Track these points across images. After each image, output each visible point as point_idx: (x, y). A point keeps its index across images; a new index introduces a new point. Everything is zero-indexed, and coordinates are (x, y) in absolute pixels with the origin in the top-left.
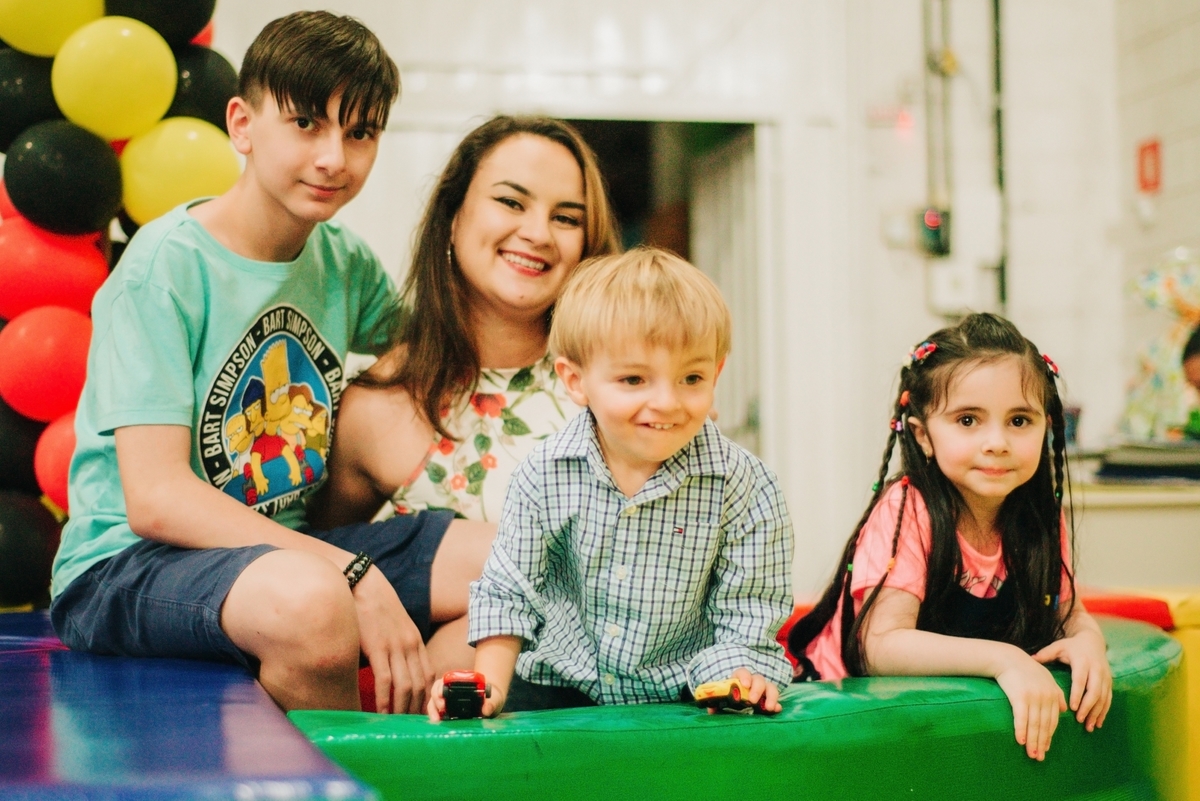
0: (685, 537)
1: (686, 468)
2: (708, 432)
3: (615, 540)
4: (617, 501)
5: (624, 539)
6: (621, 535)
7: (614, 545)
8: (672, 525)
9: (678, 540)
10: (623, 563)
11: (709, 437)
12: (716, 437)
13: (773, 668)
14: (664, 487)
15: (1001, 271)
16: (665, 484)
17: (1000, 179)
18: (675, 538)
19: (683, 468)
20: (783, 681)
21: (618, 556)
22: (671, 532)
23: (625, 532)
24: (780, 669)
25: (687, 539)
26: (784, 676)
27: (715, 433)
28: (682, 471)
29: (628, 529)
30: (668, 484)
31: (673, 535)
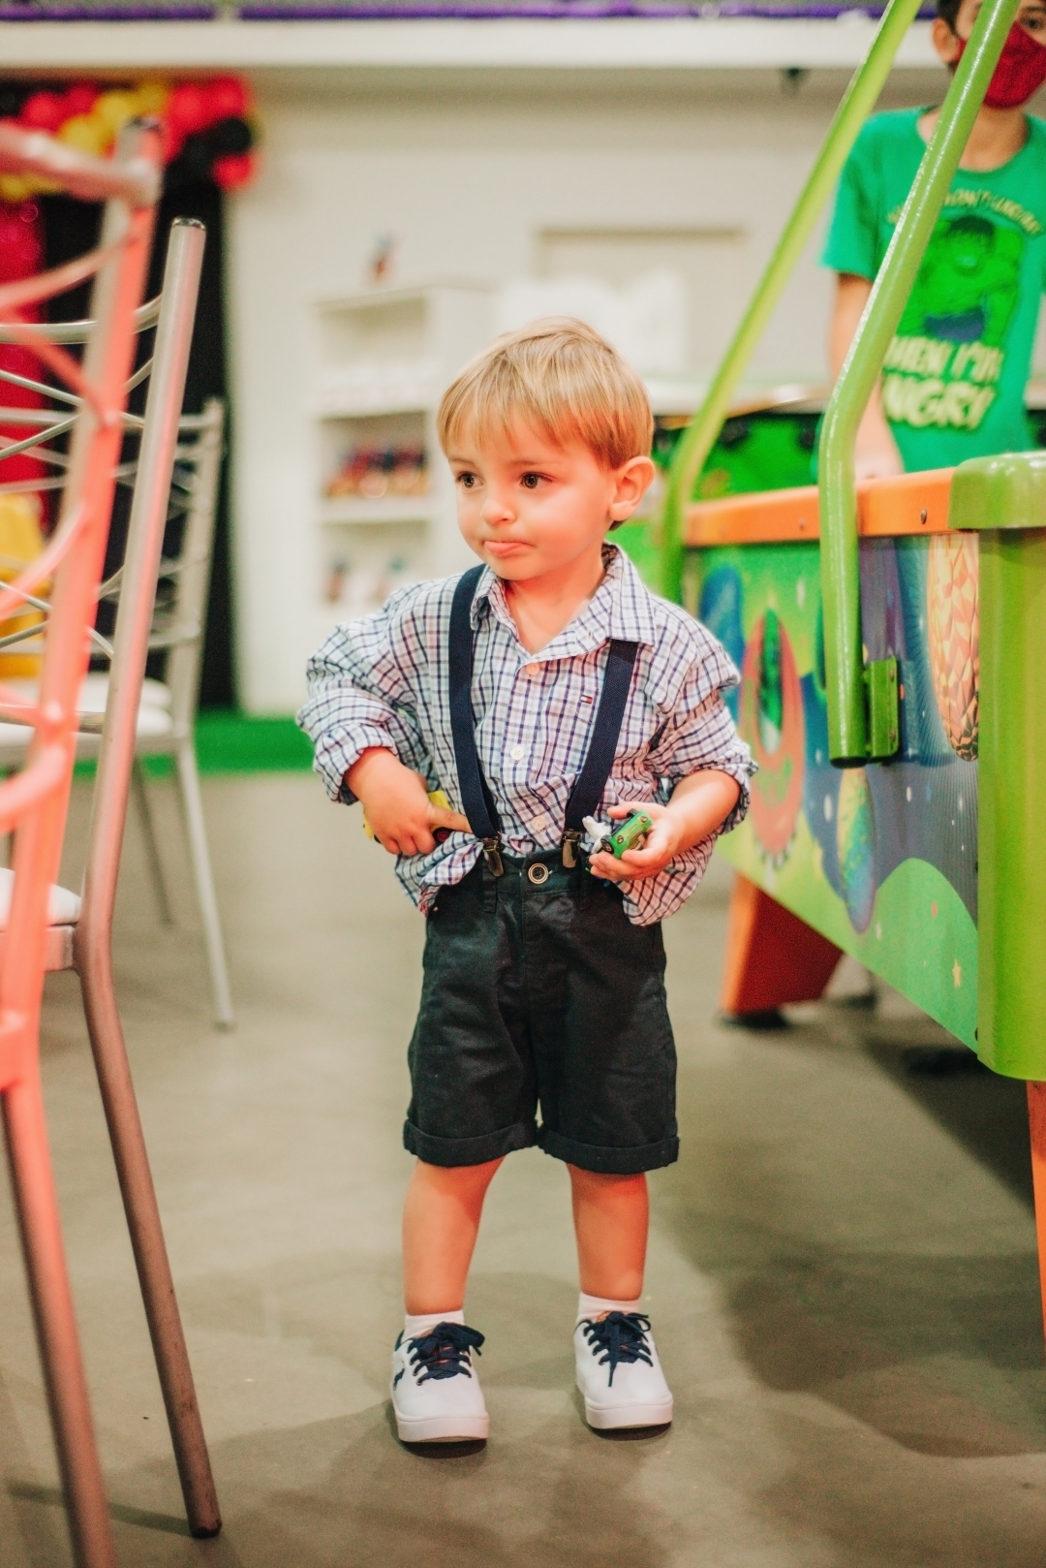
1: (607, 628)
2: (636, 594)
3: (510, 708)
4: (516, 659)
5: (521, 707)
6: (518, 702)
7: (509, 716)
8: (579, 692)
10: (519, 742)
11: (637, 600)
12: (645, 601)
14: (577, 646)
16: (579, 642)
18: (582, 709)
19: (603, 627)
21: (513, 730)
22: (577, 701)
23: (523, 699)
27: (644, 596)
28: (601, 630)
29: (527, 696)
30: (583, 642)
31: (579, 705)
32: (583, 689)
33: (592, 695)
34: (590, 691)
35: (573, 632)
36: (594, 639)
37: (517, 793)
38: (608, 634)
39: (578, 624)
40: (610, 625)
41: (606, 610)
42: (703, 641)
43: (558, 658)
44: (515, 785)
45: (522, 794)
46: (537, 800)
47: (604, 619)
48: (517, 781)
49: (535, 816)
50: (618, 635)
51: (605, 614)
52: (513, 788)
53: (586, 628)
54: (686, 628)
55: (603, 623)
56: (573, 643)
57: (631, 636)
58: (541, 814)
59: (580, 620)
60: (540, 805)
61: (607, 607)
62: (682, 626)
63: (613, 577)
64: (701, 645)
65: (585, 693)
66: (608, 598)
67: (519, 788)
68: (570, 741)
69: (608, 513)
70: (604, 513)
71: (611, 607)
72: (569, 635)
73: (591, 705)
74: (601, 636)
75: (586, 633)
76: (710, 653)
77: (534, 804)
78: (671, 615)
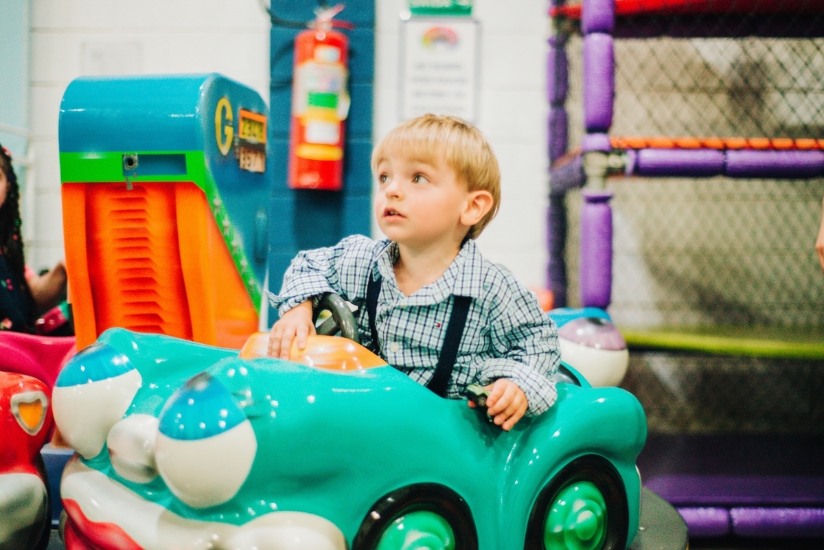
32: (435, 319)
33: (441, 323)
34: (439, 320)
35: (431, 288)
36: (442, 294)
38: (451, 292)
39: (435, 284)
40: (454, 286)
41: (453, 277)
42: (517, 289)
43: (419, 304)
47: (451, 282)
50: (457, 292)
51: (452, 279)
53: (439, 287)
54: (507, 281)
55: (450, 285)
56: (430, 296)
57: (466, 293)
59: (437, 282)
61: (454, 274)
62: (504, 281)
63: (461, 256)
64: (515, 292)
65: (437, 321)
66: (456, 269)
69: (459, 222)
70: (457, 220)
71: (457, 275)
72: (429, 290)
73: (440, 328)
74: (447, 293)
75: (438, 290)
76: (520, 297)
78: (499, 273)
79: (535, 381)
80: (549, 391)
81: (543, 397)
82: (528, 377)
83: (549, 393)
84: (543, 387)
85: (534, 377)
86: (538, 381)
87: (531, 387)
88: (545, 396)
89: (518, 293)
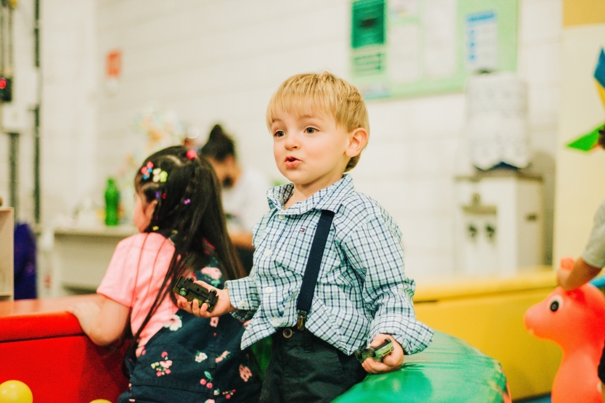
0: (305, 234)
9: (302, 235)
13: (419, 333)
15: (37, 111)
17: (37, 64)
18: (300, 234)
20: (424, 343)
24: (424, 335)
25: (306, 236)
26: (426, 340)
31: (299, 232)
35: (301, 203)
37: (264, 273)
40: (318, 203)
41: (320, 197)
44: (264, 268)
45: (266, 274)
46: (272, 278)
47: (316, 200)
48: (265, 267)
49: (269, 286)
52: (262, 270)
53: (306, 202)
58: (272, 286)
60: (273, 281)
61: (322, 195)
66: (325, 192)
67: (265, 270)
68: (293, 249)
69: (345, 153)
70: (343, 153)
72: (299, 204)
74: (310, 207)
75: (305, 205)
77: (270, 280)
79: (414, 330)
80: (426, 334)
81: (422, 341)
82: (407, 327)
83: (427, 336)
84: (421, 333)
85: (411, 326)
86: (416, 329)
87: (412, 337)
88: (424, 340)
89: (373, 215)
